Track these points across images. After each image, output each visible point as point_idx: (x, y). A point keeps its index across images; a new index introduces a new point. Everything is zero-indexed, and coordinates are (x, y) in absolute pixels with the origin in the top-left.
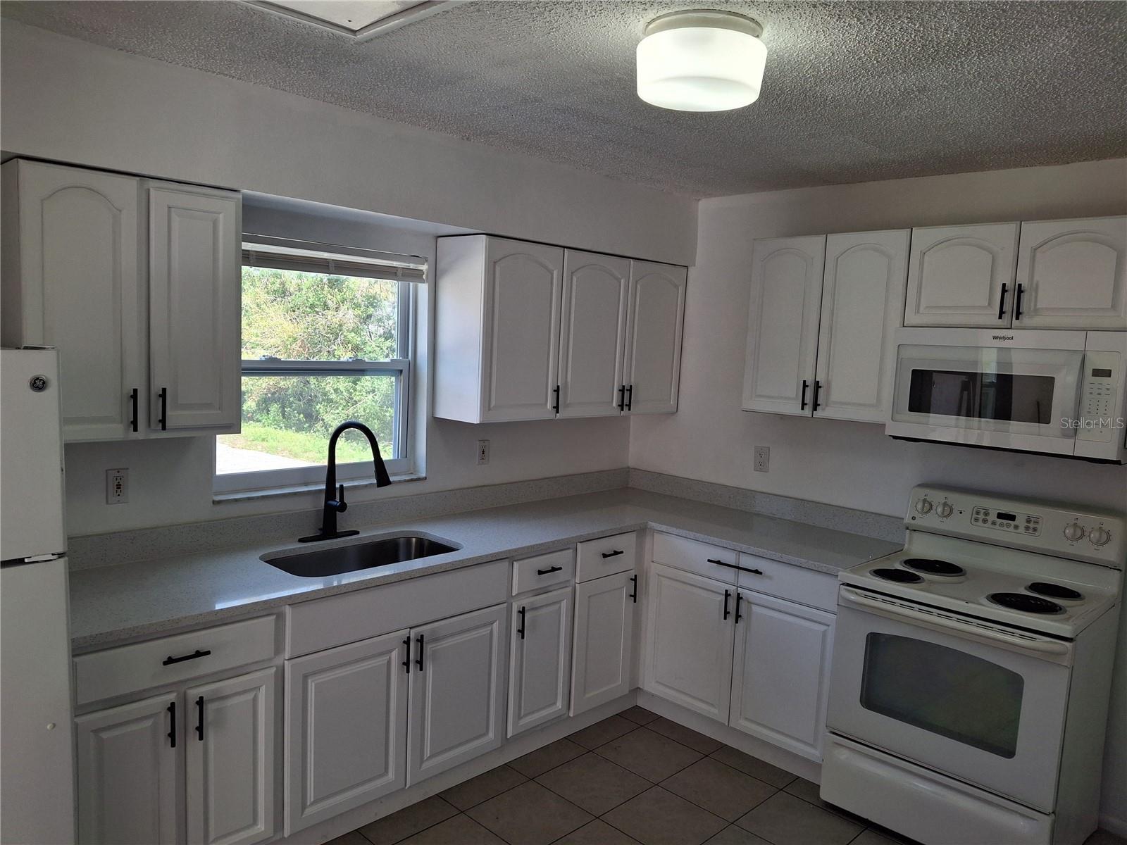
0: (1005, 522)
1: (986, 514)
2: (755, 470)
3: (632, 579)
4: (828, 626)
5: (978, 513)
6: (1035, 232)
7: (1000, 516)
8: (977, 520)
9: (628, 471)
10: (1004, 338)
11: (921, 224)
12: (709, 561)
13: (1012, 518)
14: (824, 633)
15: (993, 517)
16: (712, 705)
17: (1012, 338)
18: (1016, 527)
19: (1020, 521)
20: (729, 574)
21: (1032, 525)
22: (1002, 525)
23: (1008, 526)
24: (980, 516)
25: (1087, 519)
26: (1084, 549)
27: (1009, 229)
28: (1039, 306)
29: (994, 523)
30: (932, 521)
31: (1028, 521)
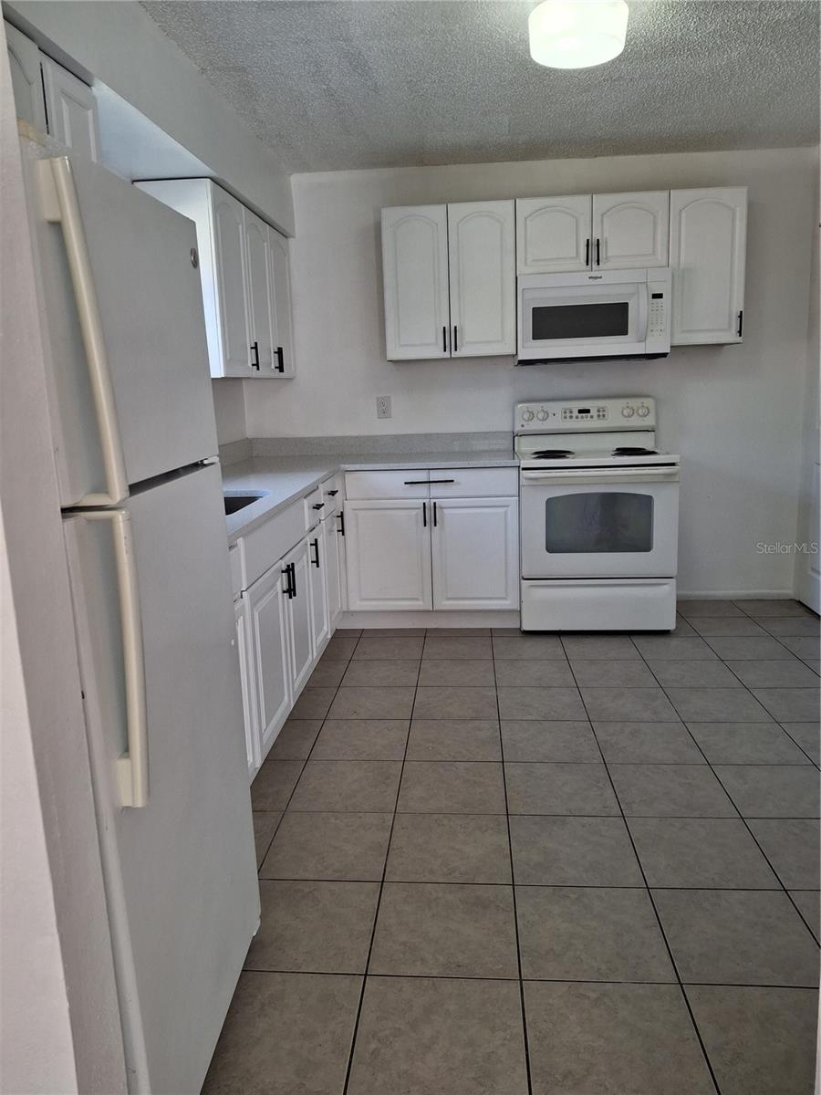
0: (584, 415)
1: (571, 412)
2: (379, 418)
3: (338, 517)
4: (507, 506)
5: (565, 413)
6: (603, 201)
7: (580, 411)
8: (565, 417)
9: (250, 443)
10: (596, 278)
11: (522, 197)
12: (406, 483)
13: (588, 411)
14: (506, 513)
15: (575, 413)
16: (417, 599)
17: (601, 277)
18: (592, 417)
19: (594, 412)
20: (422, 491)
21: (602, 414)
22: (582, 417)
23: (587, 417)
24: (567, 414)
25: (635, 403)
26: (636, 422)
27: (585, 199)
28: (609, 255)
29: (577, 417)
30: (535, 426)
31: (599, 411)
